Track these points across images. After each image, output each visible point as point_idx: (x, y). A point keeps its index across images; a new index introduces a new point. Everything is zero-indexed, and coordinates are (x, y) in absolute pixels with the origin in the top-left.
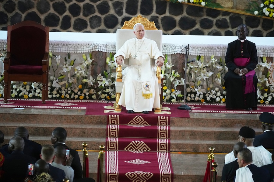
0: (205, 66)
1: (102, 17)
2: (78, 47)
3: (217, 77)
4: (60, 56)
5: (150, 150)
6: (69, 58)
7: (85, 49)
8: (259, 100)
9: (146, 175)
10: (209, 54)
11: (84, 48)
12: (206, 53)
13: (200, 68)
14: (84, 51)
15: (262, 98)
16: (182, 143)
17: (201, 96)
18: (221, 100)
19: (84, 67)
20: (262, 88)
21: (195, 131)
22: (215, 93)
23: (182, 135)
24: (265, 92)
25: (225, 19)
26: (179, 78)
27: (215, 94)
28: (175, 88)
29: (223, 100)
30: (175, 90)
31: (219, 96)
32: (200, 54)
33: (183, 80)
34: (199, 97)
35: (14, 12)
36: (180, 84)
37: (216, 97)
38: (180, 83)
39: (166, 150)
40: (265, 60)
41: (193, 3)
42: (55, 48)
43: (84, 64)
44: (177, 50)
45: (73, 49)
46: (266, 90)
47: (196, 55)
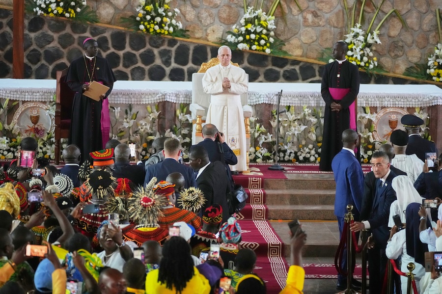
0: (296, 118)
1: (147, 68)
2: (141, 97)
3: (310, 131)
4: (119, 108)
5: (243, 217)
6: (131, 110)
7: (150, 99)
8: (362, 159)
9: (250, 245)
10: (300, 104)
11: (148, 98)
12: (296, 102)
13: (290, 121)
14: (148, 101)
15: (366, 156)
16: (282, 209)
17: (291, 154)
18: (316, 159)
19: (149, 121)
20: (365, 145)
21: (296, 195)
22: (309, 151)
23: (280, 199)
24: (369, 149)
25: (294, 70)
26: (265, 134)
27: (309, 153)
28: (261, 146)
29: (319, 159)
30: (260, 148)
31: (313, 154)
32: (290, 103)
33: (270, 136)
34: (290, 156)
35: (39, 64)
36: (266, 141)
37: (311, 156)
38: (266, 139)
39: (263, 217)
40: (368, 110)
41: (256, 50)
42: (113, 99)
43: (149, 117)
44: (262, 99)
45: (136, 100)
46: (370, 147)
47: (285, 105)
